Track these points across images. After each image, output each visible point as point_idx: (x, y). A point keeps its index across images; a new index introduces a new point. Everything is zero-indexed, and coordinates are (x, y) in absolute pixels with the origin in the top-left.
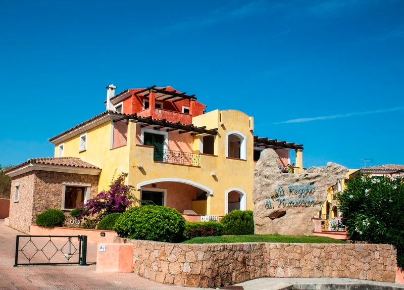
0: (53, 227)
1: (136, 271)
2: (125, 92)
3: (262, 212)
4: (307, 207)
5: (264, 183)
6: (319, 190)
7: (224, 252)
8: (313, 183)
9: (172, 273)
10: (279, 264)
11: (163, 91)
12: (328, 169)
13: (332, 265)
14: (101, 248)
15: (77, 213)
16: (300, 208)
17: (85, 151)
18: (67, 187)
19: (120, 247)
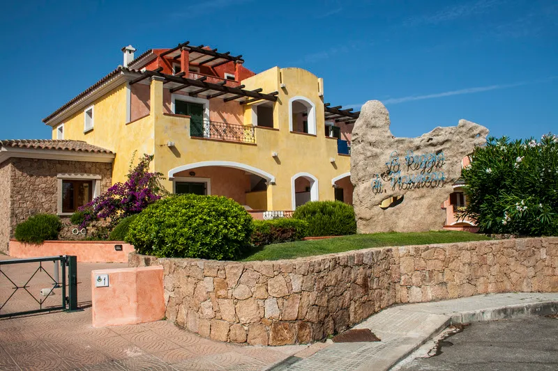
0: (42, 242)
1: (171, 318)
2: (147, 53)
3: (369, 198)
4: (433, 187)
5: (369, 154)
6: (449, 162)
7: (336, 270)
8: (440, 152)
9: (243, 320)
10: (414, 280)
11: (199, 50)
12: (461, 129)
13: (487, 274)
14: (99, 279)
15: (80, 217)
16: (424, 190)
17: (92, 130)
18: (65, 181)
19: (138, 275)
